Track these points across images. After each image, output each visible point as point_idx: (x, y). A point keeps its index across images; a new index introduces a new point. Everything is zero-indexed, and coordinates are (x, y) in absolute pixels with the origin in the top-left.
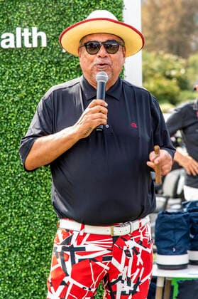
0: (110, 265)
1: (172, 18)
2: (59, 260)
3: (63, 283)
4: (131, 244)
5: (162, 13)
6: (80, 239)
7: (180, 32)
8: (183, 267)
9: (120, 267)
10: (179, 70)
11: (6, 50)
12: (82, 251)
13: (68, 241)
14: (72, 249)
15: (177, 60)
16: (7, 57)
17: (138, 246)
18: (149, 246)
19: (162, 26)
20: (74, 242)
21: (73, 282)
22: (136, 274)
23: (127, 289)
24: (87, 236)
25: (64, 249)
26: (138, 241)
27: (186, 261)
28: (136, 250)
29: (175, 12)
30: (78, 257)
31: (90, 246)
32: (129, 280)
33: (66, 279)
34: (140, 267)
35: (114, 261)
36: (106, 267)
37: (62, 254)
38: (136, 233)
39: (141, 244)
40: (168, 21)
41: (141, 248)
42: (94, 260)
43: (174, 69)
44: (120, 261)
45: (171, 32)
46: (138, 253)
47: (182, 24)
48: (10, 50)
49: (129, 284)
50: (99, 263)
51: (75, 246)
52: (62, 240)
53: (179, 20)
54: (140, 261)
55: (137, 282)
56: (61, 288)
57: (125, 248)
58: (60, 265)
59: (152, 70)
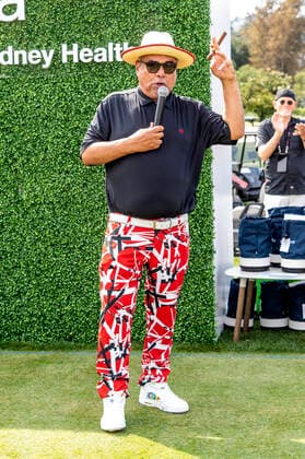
0: (151, 255)
1: (280, 36)
2: (108, 248)
3: (111, 267)
4: (170, 238)
5: (271, 31)
6: (126, 230)
7: (287, 51)
8: (265, 269)
9: (159, 257)
10: (285, 85)
11: (99, 64)
12: (128, 240)
13: (116, 231)
14: (119, 238)
15: (283, 77)
16: (100, 71)
17: (175, 240)
18: (186, 241)
19: (270, 44)
20: (121, 232)
21: (119, 266)
22: (174, 264)
23: (167, 278)
24: (132, 228)
25: (113, 238)
26: (176, 235)
27: (268, 264)
28: (174, 244)
29: (283, 30)
30: (124, 245)
31: (135, 237)
32: (168, 270)
33: (114, 264)
34: (178, 258)
35: (155, 252)
36: (148, 256)
37: (111, 243)
38: (175, 228)
39: (179, 238)
40: (276, 39)
41: (179, 242)
42: (138, 248)
43: (280, 85)
44: (159, 252)
45: (279, 50)
46: (175, 246)
47: (290, 42)
48: (103, 64)
49: (168, 274)
50: (142, 252)
51: (122, 236)
52: (111, 231)
53: (286, 38)
54: (177, 252)
55: (175, 271)
56: (110, 271)
57: (165, 241)
58: (109, 252)
59: (259, 85)
